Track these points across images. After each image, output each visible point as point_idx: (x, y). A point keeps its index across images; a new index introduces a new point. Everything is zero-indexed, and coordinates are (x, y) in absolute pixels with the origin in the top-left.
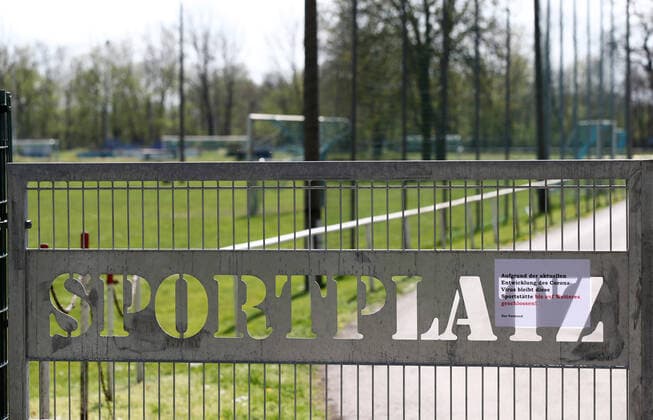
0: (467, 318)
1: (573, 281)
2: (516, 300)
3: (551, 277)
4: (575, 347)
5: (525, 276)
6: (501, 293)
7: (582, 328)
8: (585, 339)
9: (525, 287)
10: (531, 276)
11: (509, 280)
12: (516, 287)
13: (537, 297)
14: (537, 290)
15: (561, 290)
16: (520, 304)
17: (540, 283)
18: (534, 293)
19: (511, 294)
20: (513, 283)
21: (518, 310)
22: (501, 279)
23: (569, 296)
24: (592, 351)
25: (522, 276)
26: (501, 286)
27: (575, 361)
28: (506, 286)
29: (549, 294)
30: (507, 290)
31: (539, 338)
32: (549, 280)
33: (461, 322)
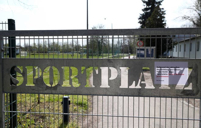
0: (145, 81)
1: (182, 69)
2: (162, 75)
3: (174, 68)
4: (182, 91)
5: (165, 67)
6: (157, 73)
7: (185, 85)
8: (185, 89)
9: (165, 71)
10: (167, 67)
11: (159, 68)
14: (169, 72)
15: (177, 72)
16: (163, 77)
17: (170, 70)
18: (168, 73)
19: (160, 73)
20: (161, 70)
21: (162, 79)
22: (157, 68)
23: (180, 74)
24: (188, 92)
25: (164, 67)
26: (156, 70)
27: (182, 96)
28: (158, 71)
29: (173, 73)
30: (159, 72)
31: (169, 88)
32: (173, 69)
33: (143, 82)
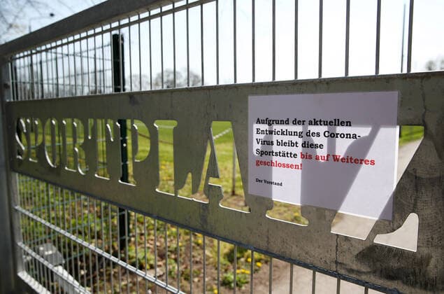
0: (218, 177)
1: (364, 132)
2: (275, 159)
3: (326, 123)
4: (360, 248)
5: (287, 122)
6: (257, 146)
7: (377, 219)
8: (381, 240)
9: (286, 139)
10: (296, 122)
11: (265, 127)
12: (275, 138)
13: (303, 156)
14: (304, 145)
15: (342, 147)
16: (280, 165)
17: (308, 134)
18: (298, 150)
19: (267, 148)
20: (271, 132)
21: (277, 174)
22: (256, 126)
23: (355, 160)
24: (394, 264)
25: (282, 122)
26: (256, 136)
27: (359, 272)
28: (262, 137)
29: (322, 153)
30: (264, 143)
31: (304, 223)
32: (322, 129)
33: (213, 182)
